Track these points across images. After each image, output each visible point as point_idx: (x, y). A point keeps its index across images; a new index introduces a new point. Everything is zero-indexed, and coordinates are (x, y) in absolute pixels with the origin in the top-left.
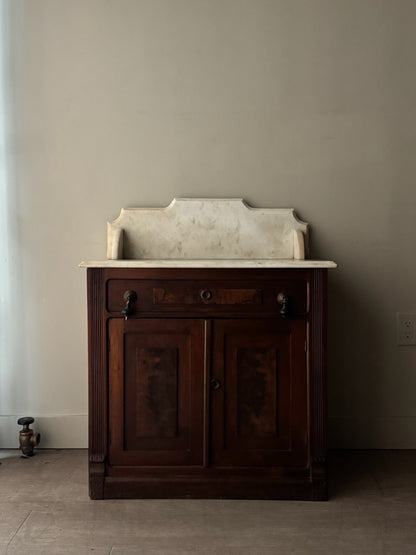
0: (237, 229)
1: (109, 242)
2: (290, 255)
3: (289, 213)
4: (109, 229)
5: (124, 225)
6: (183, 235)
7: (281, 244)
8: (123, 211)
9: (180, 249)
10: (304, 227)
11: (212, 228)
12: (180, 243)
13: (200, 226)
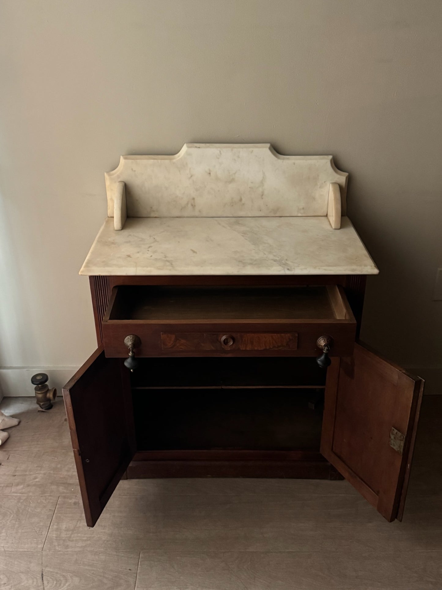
0: (262, 183)
1: (109, 198)
2: (322, 212)
3: (325, 162)
4: (108, 183)
5: (125, 177)
6: (197, 190)
7: (314, 199)
8: (122, 161)
9: (193, 206)
10: (342, 179)
11: (232, 181)
12: (194, 199)
13: (217, 179)
